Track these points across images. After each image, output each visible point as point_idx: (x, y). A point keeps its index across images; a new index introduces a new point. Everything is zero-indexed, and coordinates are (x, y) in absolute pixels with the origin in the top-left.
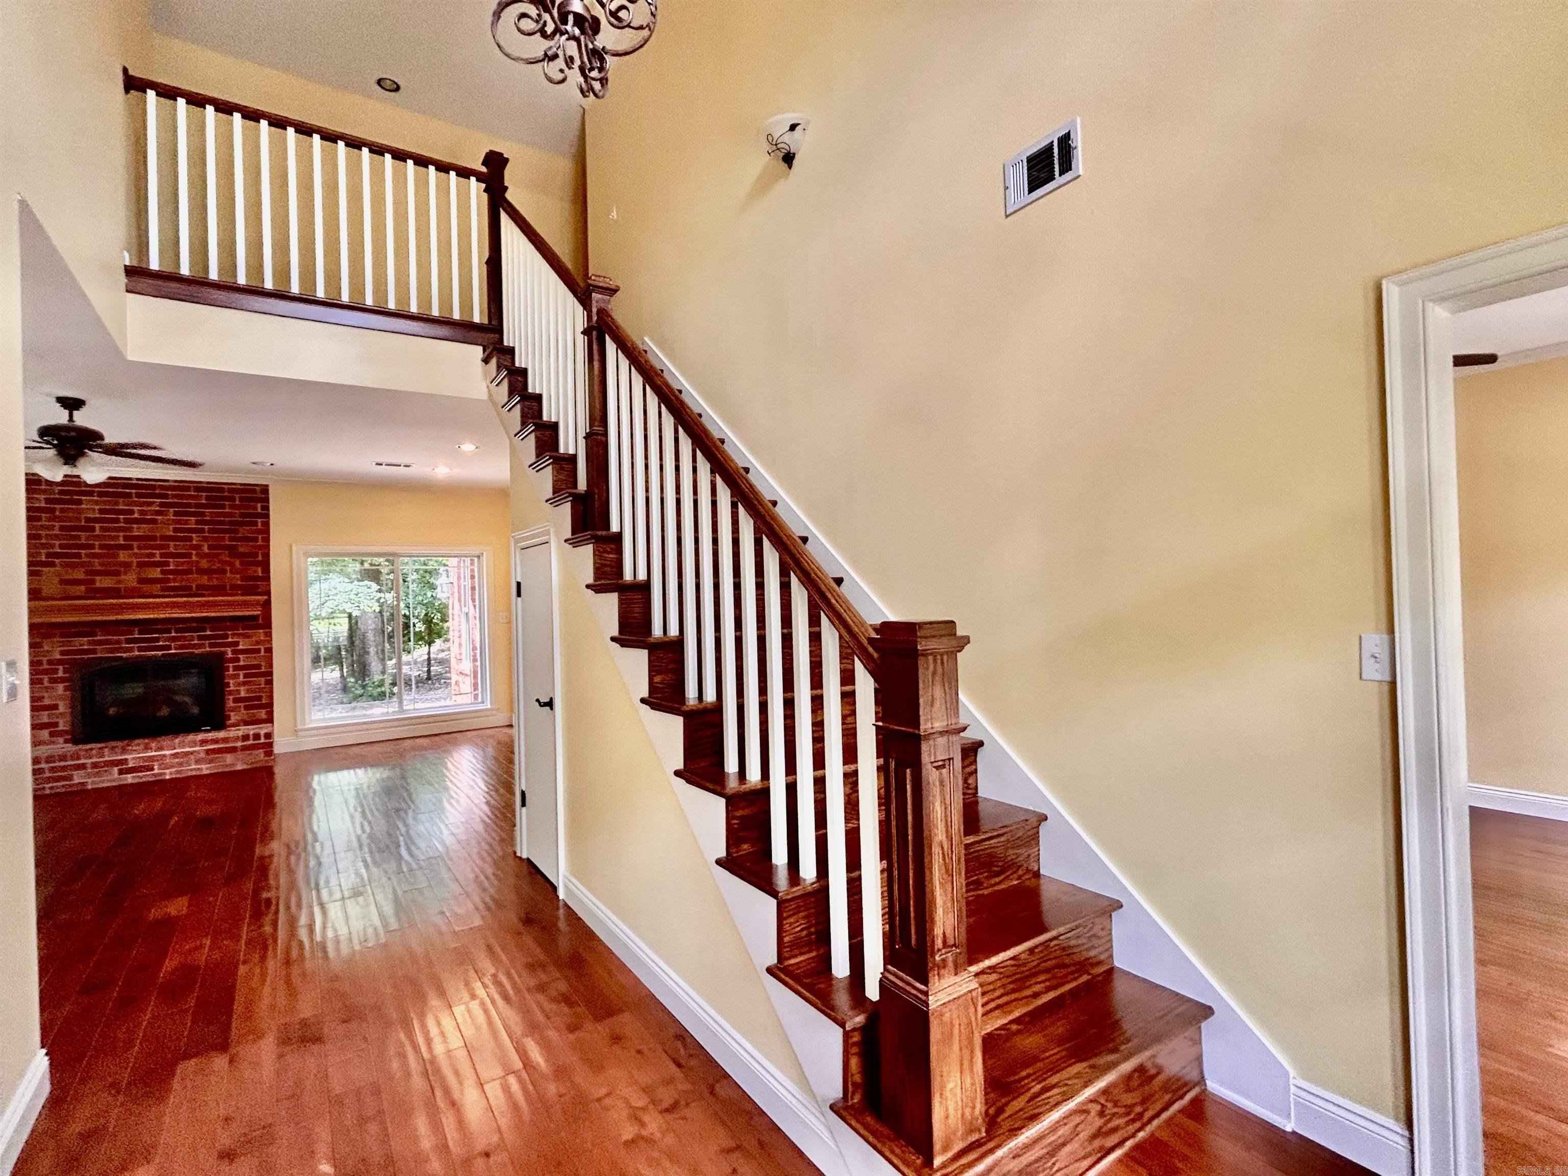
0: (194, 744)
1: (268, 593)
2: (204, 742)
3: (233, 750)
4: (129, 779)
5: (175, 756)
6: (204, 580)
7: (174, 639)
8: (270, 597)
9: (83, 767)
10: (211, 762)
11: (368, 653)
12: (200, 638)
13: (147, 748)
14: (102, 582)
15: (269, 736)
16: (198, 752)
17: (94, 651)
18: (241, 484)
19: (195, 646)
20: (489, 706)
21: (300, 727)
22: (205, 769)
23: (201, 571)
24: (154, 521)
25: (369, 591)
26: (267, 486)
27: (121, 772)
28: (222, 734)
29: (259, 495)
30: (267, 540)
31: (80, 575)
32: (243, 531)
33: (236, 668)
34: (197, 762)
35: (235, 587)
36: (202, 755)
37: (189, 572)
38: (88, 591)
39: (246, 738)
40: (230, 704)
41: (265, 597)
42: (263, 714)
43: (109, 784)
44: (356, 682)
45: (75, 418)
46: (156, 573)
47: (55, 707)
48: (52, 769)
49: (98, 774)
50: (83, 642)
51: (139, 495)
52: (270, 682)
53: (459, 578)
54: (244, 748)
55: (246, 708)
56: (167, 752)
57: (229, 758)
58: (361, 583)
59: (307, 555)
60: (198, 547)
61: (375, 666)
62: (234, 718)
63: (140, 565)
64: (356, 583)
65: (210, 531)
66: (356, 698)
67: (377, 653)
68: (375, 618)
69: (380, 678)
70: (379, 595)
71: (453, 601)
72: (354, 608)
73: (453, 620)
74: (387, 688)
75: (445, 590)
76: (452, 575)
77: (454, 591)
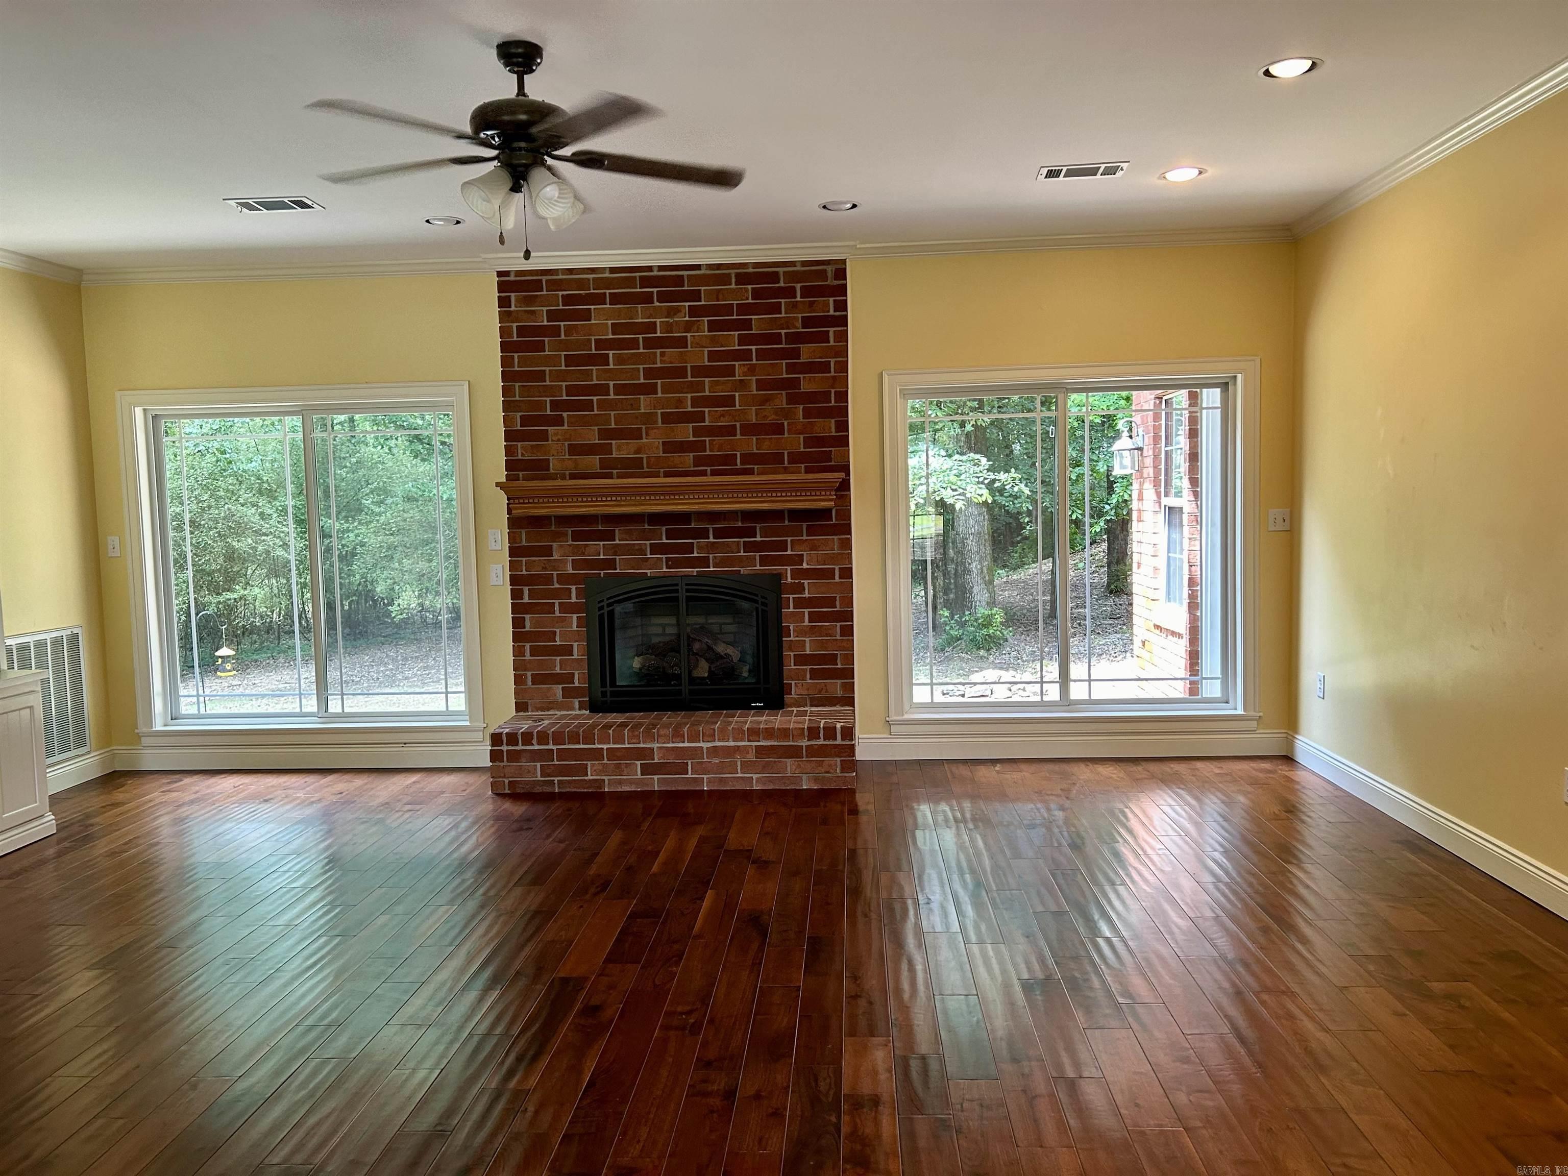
0: (738, 734)
1: (846, 469)
2: (754, 733)
3: (794, 753)
4: (656, 783)
5: (714, 751)
6: (752, 445)
7: (712, 547)
8: (848, 474)
9: (597, 755)
10: (765, 768)
11: (969, 572)
12: (748, 547)
13: (678, 735)
14: (621, 450)
15: (848, 732)
16: (745, 749)
17: (611, 564)
18: (805, 263)
19: (740, 561)
20: (1240, 711)
21: (893, 717)
22: (756, 781)
23: (750, 429)
24: (682, 342)
25: (977, 469)
26: (844, 262)
27: (646, 770)
28: (777, 720)
29: (831, 282)
30: (843, 367)
31: (592, 436)
32: (807, 353)
33: (799, 603)
34: (746, 766)
35: (796, 458)
36: (751, 756)
37: (731, 430)
38: (604, 464)
39: (813, 732)
40: (790, 666)
41: (842, 475)
42: (836, 687)
43: (627, 789)
44: (952, 616)
45: (527, 90)
46: (685, 432)
47: (568, 651)
48: (562, 754)
49: (618, 769)
50: (598, 549)
51: (662, 297)
52: (848, 631)
53: (1156, 439)
54: (813, 751)
55: (814, 674)
56: (705, 745)
57: (790, 764)
58: (964, 458)
59: (906, 394)
60: (743, 385)
61: (979, 594)
62: (796, 691)
63: (668, 418)
64: (957, 457)
65: (761, 355)
66: (953, 641)
67: (982, 571)
68: (980, 514)
69: (986, 612)
70: (992, 476)
71: (1141, 484)
72: (956, 497)
73: (1138, 521)
74: (997, 630)
75: (1127, 461)
76: (1141, 433)
77: (1144, 464)
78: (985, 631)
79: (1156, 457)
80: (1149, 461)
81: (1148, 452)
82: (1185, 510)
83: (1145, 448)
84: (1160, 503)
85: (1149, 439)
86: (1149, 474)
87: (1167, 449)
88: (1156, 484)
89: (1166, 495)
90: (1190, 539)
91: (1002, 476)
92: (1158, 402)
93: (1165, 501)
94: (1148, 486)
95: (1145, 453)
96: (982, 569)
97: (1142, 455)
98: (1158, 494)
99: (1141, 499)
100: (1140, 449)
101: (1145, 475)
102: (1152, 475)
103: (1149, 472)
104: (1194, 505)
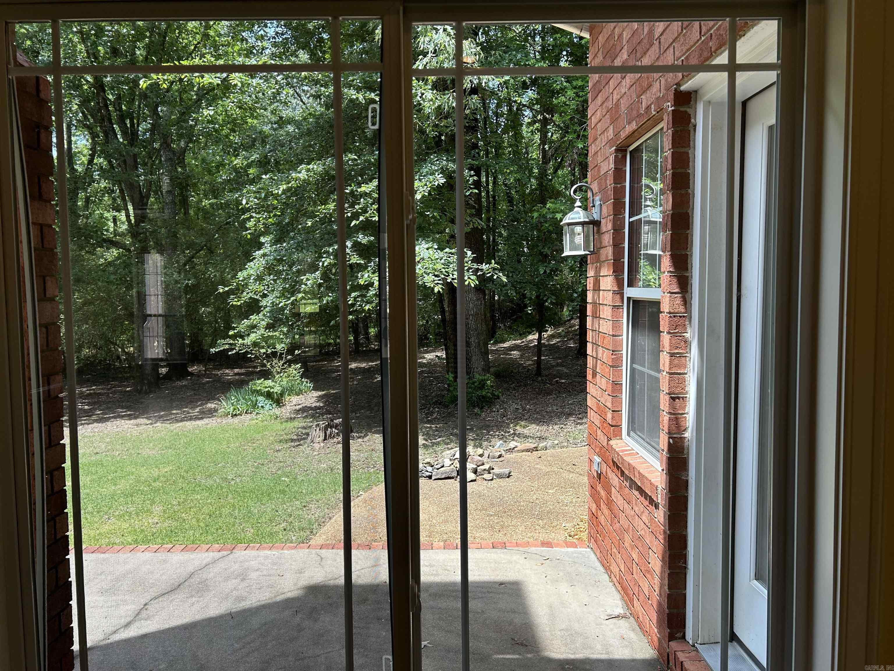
53: (618, 208)
67: (479, 344)
68: (478, 300)
69: (481, 378)
70: (475, 266)
71: (598, 271)
72: (436, 282)
73: (593, 316)
74: (488, 392)
75: (579, 240)
76: (597, 203)
77: (601, 243)
78: (479, 393)
79: (618, 230)
80: (607, 239)
81: (607, 226)
82: (665, 307)
83: (603, 221)
84: (622, 295)
85: (607, 209)
86: (607, 256)
87: (631, 220)
88: (617, 270)
89: (630, 285)
90: (672, 355)
91: (484, 267)
92: (620, 156)
93: (630, 292)
94: (606, 271)
95: (604, 229)
96: (479, 343)
97: (599, 231)
98: (620, 283)
99: (597, 288)
100: (596, 223)
101: (603, 258)
102: (610, 256)
103: (608, 252)
104: (678, 300)
